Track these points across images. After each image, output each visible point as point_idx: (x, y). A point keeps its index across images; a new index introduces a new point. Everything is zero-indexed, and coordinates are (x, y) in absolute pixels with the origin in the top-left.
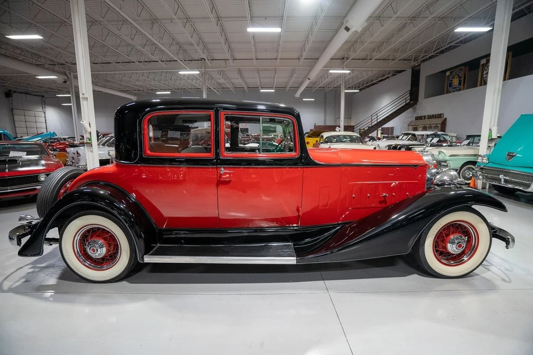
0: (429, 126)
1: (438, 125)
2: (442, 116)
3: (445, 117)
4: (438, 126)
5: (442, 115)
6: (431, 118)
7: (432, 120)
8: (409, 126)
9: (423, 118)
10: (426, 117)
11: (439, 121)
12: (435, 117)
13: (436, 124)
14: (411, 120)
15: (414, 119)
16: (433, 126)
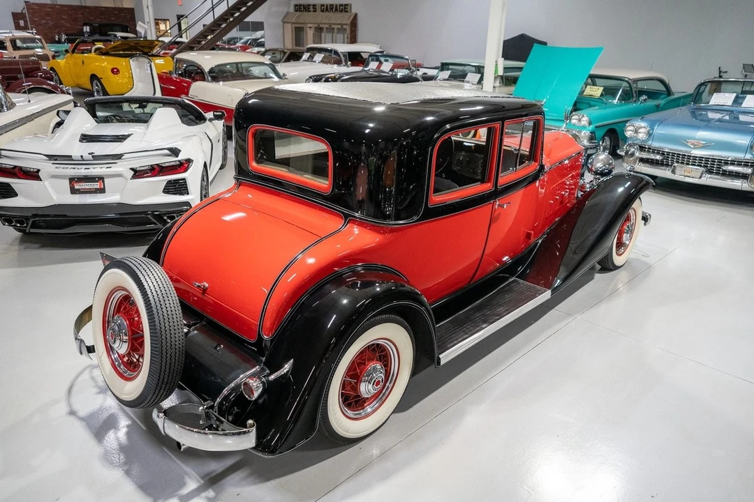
0: (328, 26)
1: (345, 27)
2: (348, 9)
3: (354, 11)
4: (345, 29)
5: (348, 7)
6: (327, 10)
7: (331, 14)
8: (284, 22)
9: (311, 9)
10: (318, 9)
11: (345, 19)
12: (336, 10)
13: (342, 25)
14: (285, 10)
15: (292, 9)
16: (336, 27)
